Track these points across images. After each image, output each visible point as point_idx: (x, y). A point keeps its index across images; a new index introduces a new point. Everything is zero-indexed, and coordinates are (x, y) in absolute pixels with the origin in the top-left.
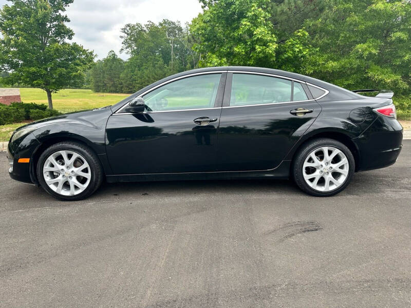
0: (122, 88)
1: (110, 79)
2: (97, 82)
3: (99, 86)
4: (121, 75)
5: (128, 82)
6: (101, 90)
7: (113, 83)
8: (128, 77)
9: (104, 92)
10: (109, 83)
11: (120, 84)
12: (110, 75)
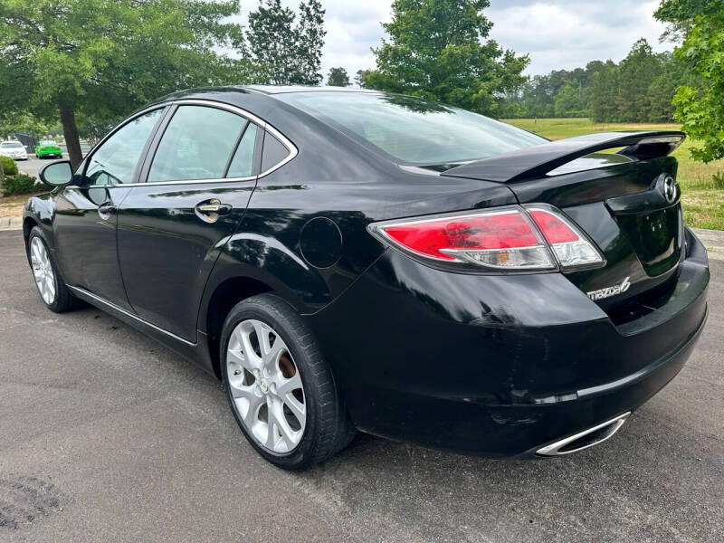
0: (648, 112)
1: (627, 97)
2: (602, 103)
3: (603, 111)
4: (650, 88)
5: (662, 100)
6: (607, 119)
7: (630, 103)
8: (664, 90)
9: (611, 122)
10: (623, 105)
11: (645, 105)
12: (628, 89)
